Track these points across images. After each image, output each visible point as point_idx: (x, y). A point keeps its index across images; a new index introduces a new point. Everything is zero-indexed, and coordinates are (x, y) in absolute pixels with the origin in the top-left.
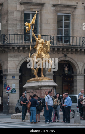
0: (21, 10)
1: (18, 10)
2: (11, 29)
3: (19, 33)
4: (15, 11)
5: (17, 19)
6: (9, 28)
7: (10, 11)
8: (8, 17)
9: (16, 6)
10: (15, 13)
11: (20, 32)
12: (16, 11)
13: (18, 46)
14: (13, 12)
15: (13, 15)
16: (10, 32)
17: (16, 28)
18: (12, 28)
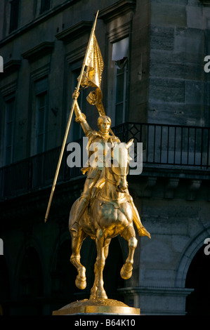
0: (202, 28)
1: (189, 25)
2: (159, 102)
3: (191, 122)
4: (179, 29)
5: (188, 64)
6: (151, 101)
7: (156, 30)
8: (148, 53)
9: (184, 12)
10: (178, 40)
11: (198, 119)
12: (183, 29)
13: (182, 175)
14: (169, 36)
15: (172, 48)
16: (153, 117)
17: (179, 100)
18: (164, 99)
